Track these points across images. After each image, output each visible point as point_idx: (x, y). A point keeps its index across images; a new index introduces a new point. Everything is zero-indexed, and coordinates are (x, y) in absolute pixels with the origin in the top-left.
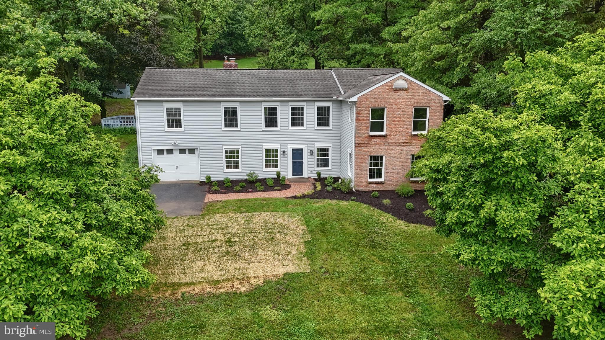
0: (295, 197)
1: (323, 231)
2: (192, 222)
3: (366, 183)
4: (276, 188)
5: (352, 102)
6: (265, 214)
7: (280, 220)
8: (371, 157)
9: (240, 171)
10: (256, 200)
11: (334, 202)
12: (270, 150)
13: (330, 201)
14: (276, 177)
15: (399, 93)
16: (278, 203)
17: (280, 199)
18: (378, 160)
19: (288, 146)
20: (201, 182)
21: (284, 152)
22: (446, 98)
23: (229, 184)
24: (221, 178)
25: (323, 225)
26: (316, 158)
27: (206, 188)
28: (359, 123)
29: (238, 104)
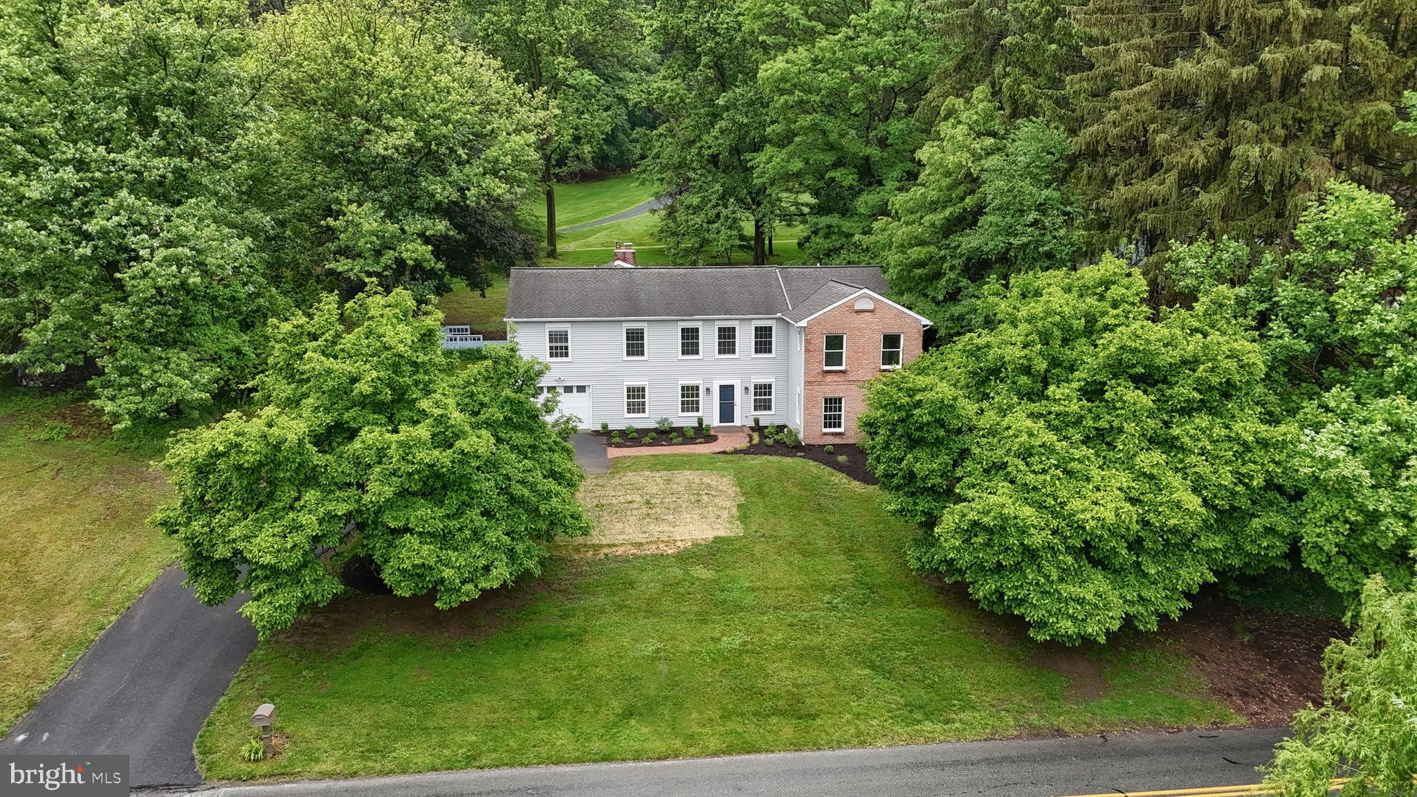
0: (724, 453)
1: (759, 493)
2: (601, 482)
3: (819, 434)
4: (698, 440)
5: (800, 327)
6: (689, 472)
7: (705, 480)
8: (826, 400)
9: (648, 416)
10: (675, 455)
11: (775, 459)
12: (688, 387)
13: (770, 458)
14: (697, 425)
15: (862, 315)
16: (703, 460)
17: (705, 455)
18: (835, 403)
19: (714, 382)
20: (594, 432)
21: (708, 390)
22: (925, 321)
23: (635, 434)
24: (622, 427)
25: (760, 486)
26: (753, 397)
27: (604, 439)
28: (810, 355)
29: (645, 324)
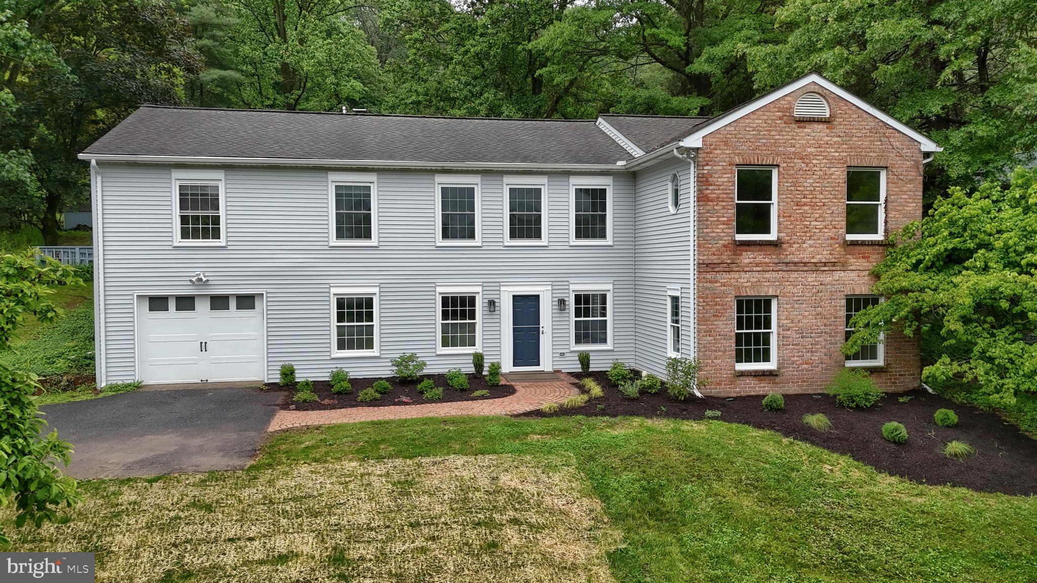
0: (538, 413)
3: (727, 375)
4: (477, 393)
5: (688, 150)
6: (460, 461)
7: (508, 480)
8: (740, 303)
9: (377, 354)
10: (426, 421)
12: (454, 299)
13: (649, 422)
14: (472, 370)
15: (809, 129)
16: (495, 429)
17: (498, 419)
18: (758, 310)
19: (502, 289)
20: (266, 385)
21: (492, 303)
22: (928, 145)
24: (323, 375)
25: (654, 494)
26: (573, 319)
27: (280, 397)
28: (708, 208)
29: (372, 178)
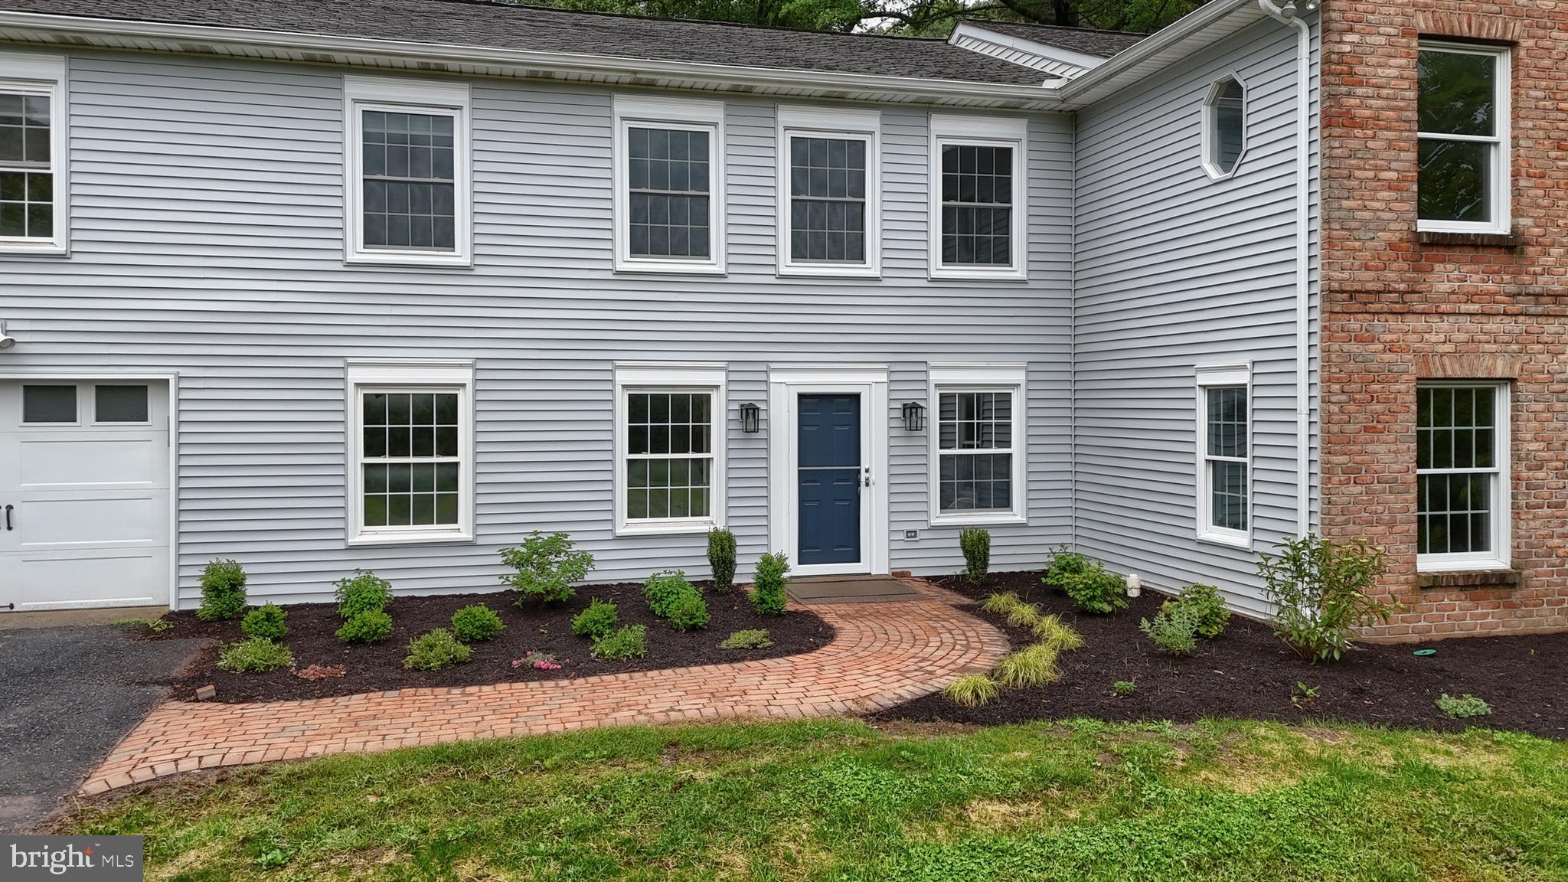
4: (739, 638)
8: (1422, 397)
9: (466, 535)
10: (612, 745)
12: (660, 401)
14: (707, 572)
18: (1463, 419)
19: (774, 378)
20: (171, 616)
21: (749, 412)
23: (378, 619)
24: (321, 591)
26: (936, 452)
28: (1353, 144)
29: (456, 95)
